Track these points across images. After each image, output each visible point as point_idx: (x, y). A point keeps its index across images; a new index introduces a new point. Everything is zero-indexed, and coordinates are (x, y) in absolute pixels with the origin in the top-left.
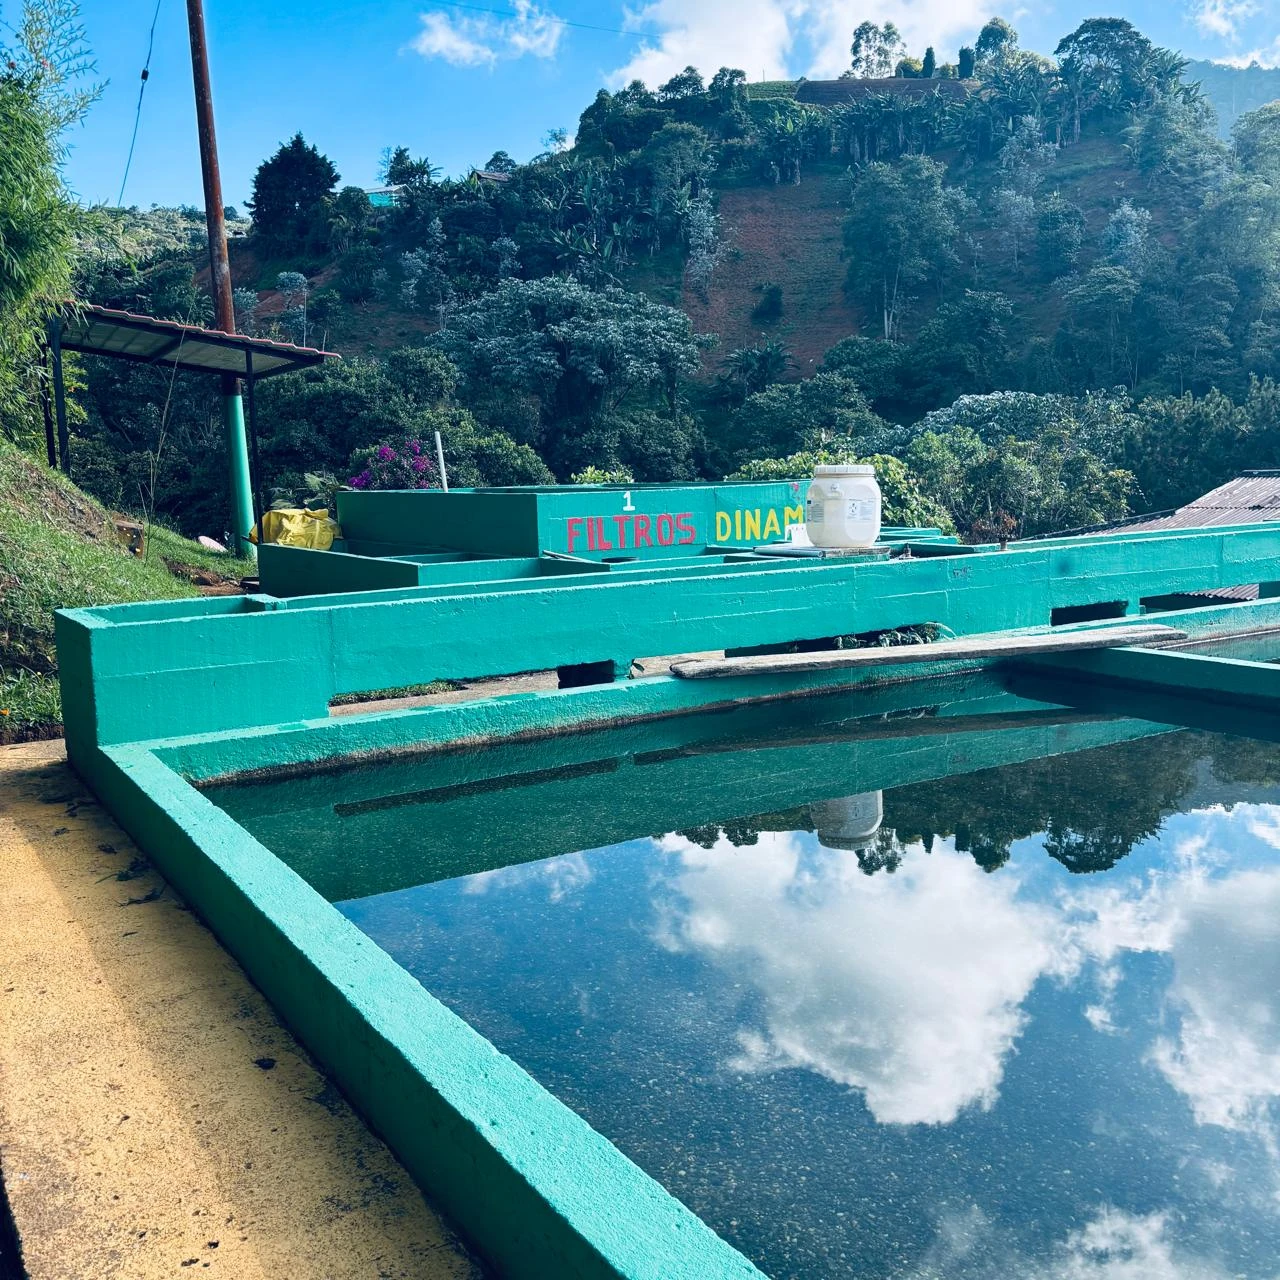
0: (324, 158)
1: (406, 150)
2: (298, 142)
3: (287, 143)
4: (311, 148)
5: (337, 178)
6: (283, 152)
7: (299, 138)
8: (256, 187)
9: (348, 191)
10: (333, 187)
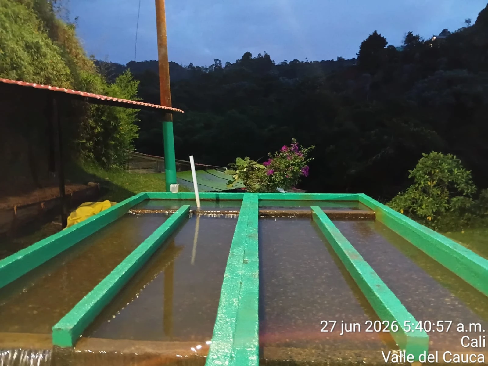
0: (383, 37)
1: (411, 32)
2: (375, 33)
3: (371, 34)
4: (379, 34)
5: (387, 43)
6: (370, 37)
7: (375, 32)
8: (360, 49)
9: (389, 46)
10: (385, 46)
